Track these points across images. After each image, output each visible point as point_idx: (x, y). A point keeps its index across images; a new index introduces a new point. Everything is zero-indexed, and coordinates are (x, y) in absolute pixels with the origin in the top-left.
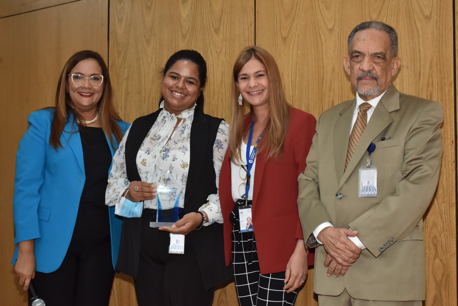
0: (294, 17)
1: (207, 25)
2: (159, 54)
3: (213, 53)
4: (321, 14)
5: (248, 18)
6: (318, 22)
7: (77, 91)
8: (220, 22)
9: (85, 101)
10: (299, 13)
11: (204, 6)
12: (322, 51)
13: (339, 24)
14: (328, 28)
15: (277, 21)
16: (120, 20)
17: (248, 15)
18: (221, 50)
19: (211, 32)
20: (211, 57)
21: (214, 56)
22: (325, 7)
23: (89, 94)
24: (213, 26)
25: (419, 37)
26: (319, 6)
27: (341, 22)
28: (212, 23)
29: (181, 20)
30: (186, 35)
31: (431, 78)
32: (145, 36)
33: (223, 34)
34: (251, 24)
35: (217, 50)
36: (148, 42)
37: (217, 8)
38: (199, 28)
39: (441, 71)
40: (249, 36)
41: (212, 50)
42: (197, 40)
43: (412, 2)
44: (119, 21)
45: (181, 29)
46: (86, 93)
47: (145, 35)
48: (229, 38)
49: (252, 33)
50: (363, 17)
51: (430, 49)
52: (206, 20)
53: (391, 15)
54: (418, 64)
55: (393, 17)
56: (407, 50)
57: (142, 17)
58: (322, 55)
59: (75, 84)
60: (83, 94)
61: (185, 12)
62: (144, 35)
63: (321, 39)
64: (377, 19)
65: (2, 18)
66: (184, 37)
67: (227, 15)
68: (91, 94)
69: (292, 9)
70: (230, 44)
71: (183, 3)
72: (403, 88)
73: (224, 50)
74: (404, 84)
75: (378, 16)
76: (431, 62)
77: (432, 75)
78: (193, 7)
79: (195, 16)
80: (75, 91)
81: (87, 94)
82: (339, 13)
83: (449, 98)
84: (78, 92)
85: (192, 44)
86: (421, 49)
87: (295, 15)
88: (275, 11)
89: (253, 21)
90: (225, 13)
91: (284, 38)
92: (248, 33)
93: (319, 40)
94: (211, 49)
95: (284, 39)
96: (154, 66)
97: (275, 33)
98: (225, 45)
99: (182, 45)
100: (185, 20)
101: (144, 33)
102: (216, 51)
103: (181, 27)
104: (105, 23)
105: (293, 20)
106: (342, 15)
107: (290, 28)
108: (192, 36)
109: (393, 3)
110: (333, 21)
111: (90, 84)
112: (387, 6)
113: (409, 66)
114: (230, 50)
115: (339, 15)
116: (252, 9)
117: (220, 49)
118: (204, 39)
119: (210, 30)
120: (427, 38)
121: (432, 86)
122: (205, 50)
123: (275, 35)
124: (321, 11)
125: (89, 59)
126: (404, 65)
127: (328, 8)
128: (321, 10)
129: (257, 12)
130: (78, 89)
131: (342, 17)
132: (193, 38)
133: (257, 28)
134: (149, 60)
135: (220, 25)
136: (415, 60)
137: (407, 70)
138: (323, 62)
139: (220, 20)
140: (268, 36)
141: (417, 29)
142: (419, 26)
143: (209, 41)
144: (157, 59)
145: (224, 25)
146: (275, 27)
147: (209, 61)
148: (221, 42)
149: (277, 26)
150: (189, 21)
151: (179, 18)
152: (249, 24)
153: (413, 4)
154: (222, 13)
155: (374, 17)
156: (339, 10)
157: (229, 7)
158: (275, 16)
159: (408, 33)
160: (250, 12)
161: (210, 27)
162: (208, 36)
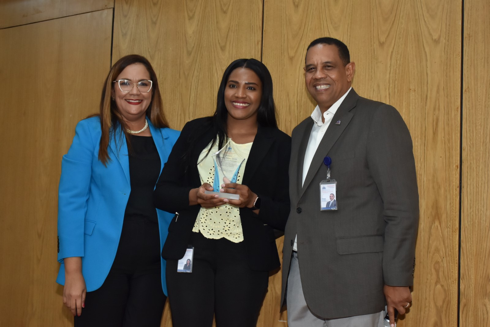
0: (302, 37)
1: (213, 43)
2: (163, 70)
3: (218, 71)
4: (329, 34)
5: (255, 36)
7: (124, 98)
8: (226, 40)
9: (134, 109)
10: (307, 33)
11: (211, 23)
15: (284, 40)
16: (124, 35)
17: (255, 34)
19: (217, 49)
20: (216, 75)
21: (219, 74)
22: (334, 27)
23: (137, 101)
24: (219, 43)
25: (427, 60)
26: (328, 26)
28: (219, 41)
29: (187, 37)
30: (191, 52)
31: (437, 102)
32: (149, 52)
33: (229, 52)
34: (258, 43)
36: (153, 57)
37: (224, 25)
38: (205, 45)
39: (448, 95)
40: (255, 55)
41: (217, 68)
42: (202, 58)
43: (421, 26)
44: (123, 36)
45: (187, 46)
46: (134, 100)
47: (150, 50)
48: (235, 56)
49: (258, 52)
50: (371, 39)
51: (437, 73)
52: (212, 36)
53: (400, 38)
54: (425, 88)
55: (401, 39)
56: (414, 73)
57: (147, 31)
59: (123, 91)
60: (131, 101)
61: (191, 29)
64: (386, 41)
65: (2, 29)
66: (189, 53)
67: (234, 33)
68: (139, 101)
69: (300, 28)
71: (189, 19)
72: (410, 112)
74: (411, 108)
75: (386, 39)
76: (438, 86)
77: (439, 99)
78: (199, 24)
79: (202, 33)
80: (122, 98)
82: (347, 34)
83: (455, 122)
84: (126, 100)
85: (197, 61)
86: (429, 72)
87: (302, 35)
88: (283, 30)
89: (260, 39)
90: (232, 31)
91: (291, 57)
92: (255, 52)
94: (217, 66)
95: (291, 59)
97: (282, 53)
99: (187, 62)
100: (191, 37)
101: (148, 49)
102: (222, 69)
103: (186, 43)
104: (109, 37)
105: (301, 39)
106: (350, 36)
107: (297, 48)
108: (198, 53)
109: (402, 26)
111: (138, 90)
112: (396, 29)
113: (416, 90)
116: (260, 27)
118: (209, 57)
120: (435, 62)
121: (439, 109)
122: (210, 68)
123: (282, 55)
124: (329, 32)
126: (411, 88)
127: (336, 29)
128: (329, 31)
129: (265, 31)
130: (125, 96)
131: (350, 39)
132: (198, 55)
133: (264, 47)
135: (226, 43)
136: (422, 84)
137: (413, 93)
139: (227, 38)
140: (275, 55)
141: (425, 52)
142: (427, 49)
143: (215, 59)
144: (160, 75)
145: (230, 43)
146: (282, 46)
147: (214, 79)
148: (227, 60)
149: (284, 45)
150: (195, 38)
151: (185, 35)
152: (256, 43)
153: (422, 28)
154: (229, 30)
155: (383, 39)
156: (348, 31)
157: (236, 25)
158: (283, 36)
159: (416, 57)
160: (257, 31)
161: (216, 45)
162: (213, 53)
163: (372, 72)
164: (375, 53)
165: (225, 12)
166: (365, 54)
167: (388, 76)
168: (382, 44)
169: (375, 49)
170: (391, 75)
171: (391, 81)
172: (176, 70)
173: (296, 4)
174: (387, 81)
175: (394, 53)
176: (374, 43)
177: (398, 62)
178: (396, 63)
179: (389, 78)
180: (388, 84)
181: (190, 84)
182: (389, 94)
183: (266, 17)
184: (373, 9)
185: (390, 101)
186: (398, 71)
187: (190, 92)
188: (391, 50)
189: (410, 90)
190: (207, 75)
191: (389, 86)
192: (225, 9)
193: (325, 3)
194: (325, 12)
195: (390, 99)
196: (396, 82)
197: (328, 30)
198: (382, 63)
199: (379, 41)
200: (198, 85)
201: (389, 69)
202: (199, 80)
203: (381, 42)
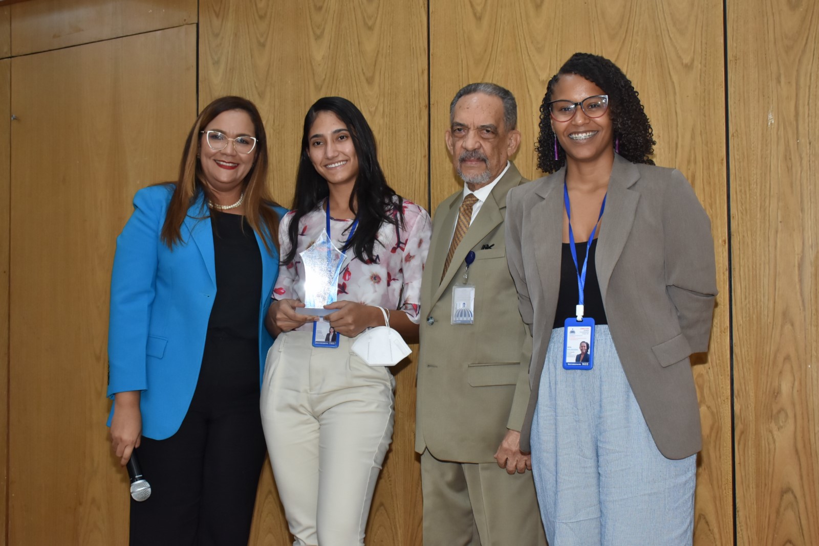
0: (489, 63)
1: (354, 73)
2: (280, 113)
4: (530, 59)
5: (417, 63)
6: (525, 70)
7: (213, 158)
8: (375, 68)
9: (225, 175)
10: (496, 57)
11: (349, 44)
12: (532, 112)
14: (539, 80)
15: (462, 68)
16: (216, 63)
17: (417, 59)
18: (377, 108)
19: (360, 82)
22: (536, 49)
23: (231, 165)
24: (364, 74)
25: (675, 93)
26: (527, 47)
28: (363, 70)
29: (313, 64)
30: (321, 87)
31: (692, 152)
33: (379, 86)
34: (423, 72)
35: (370, 109)
36: (261, 95)
37: (370, 46)
38: (342, 76)
39: (707, 142)
40: (419, 90)
43: (665, 45)
44: (214, 64)
45: (314, 77)
46: (226, 162)
47: (257, 85)
48: (389, 92)
49: (424, 86)
51: (691, 111)
52: (352, 64)
53: (634, 63)
54: (675, 132)
55: (637, 65)
56: (657, 112)
57: (252, 58)
58: (532, 118)
59: (211, 146)
60: (222, 163)
61: (319, 52)
62: (255, 86)
63: (530, 96)
66: (318, 88)
67: (385, 58)
68: (234, 165)
69: (485, 51)
70: (390, 100)
71: (316, 39)
73: (381, 108)
76: (693, 130)
77: (694, 148)
78: (332, 45)
79: (336, 58)
80: (210, 158)
81: (228, 164)
83: (719, 180)
84: (215, 160)
86: (679, 110)
87: (490, 60)
88: (460, 54)
89: (426, 67)
90: (382, 55)
92: (419, 85)
93: (528, 96)
94: (362, 106)
96: (272, 130)
98: (384, 101)
100: (319, 65)
101: (255, 83)
102: (369, 110)
103: (313, 74)
104: (192, 66)
105: (488, 65)
106: (561, 60)
108: (332, 88)
109: (638, 45)
110: (548, 70)
111: (233, 149)
112: (629, 49)
113: (661, 135)
114: (390, 109)
116: (425, 50)
117: (374, 108)
118: (350, 93)
119: (359, 79)
120: (688, 96)
121: (695, 162)
124: (529, 56)
125: (237, 110)
127: (539, 50)
128: (530, 53)
129: (432, 55)
130: (215, 154)
132: (333, 91)
133: (432, 77)
135: (374, 73)
136: (670, 127)
138: (533, 128)
139: (375, 65)
140: (450, 89)
141: (673, 83)
142: (675, 78)
144: (276, 120)
145: (380, 72)
146: (459, 76)
148: (377, 97)
149: (462, 75)
150: (326, 66)
151: (311, 61)
152: (420, 72)
153: (666, 48)
154: (377, 55)
156: (557, 54)
157: (388, 46)
158: (460, 62)
159: (659, 89)
160: (421, 55)
161: (358, 75)
162: (355, 88)
165: (370, 28)
173: (478, 15)
183: (434, 34)
184: (593, 22)
192: (370, 23)
193: (521, 13)
194: (523, 27)
197: (528, 53)
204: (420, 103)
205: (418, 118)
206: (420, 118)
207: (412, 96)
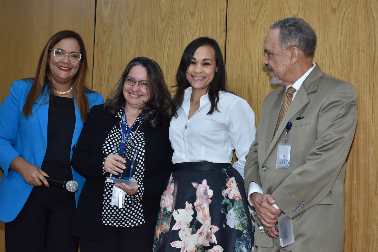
0: (262, 4)
1: (184, 10)
2: (140, 33)
3: (188, 35)
5: (220, 4)
6: (283, 9)
7: (57, 65)
8: (195, 7)
10: (267, 1)
13: (302, 11)
14: (292, 15)
15: (246, 7)
16: (106, 3)
17: (220, 1)
18: (195, 32)
19: (187, 15)
20: (186, 38)
21: (189, 37)
23: (67, 69)
24: (189, 10)
25: (375, 24)
27: (305, 10)
28: (188, 8)
29: (160, 5)
30: (164, 18)
32: (128, 18)
33: (198, 18)
34: (223, 10)
35: (192, 31)
36: (130, 23)
38: (176, 12)
40: (221, 20)
41: (187, 32)
42: (174, 23)
44: (105, 4)
45: (160, 12)
46: (64, 67)
47: (128, 16)
48: (203, 21)
49: (223, 18)
50: (324, 5)
52: (182, 4)
53: (350, 5)
54: (373, 49)
55: (351, 6)
56: (363, 36)
59: (56, 58)
60: (62, 68)
64: (337, 7)
66: (163, 19)
67: (202, 1)
68: (69, 69)
70: (204, 27)
72: (359, 70)
73: (198, 32)
74: (360, 66)
75: (338, 5)
79: (173, 2)
80: (55, 65)
81: (65, 69)
85: (170, 26)
86: (377, 34)
87: (263, 3)
89: (225, 7)
92: (221, 17)
94: (187, 30)
95: (253, 23)
96: (135, 44)
97: (244, 18)
98: (200, 28)
99: (161, 26)
100: (164, 5)
102: (191, 33)
103: (160, 10)
104: (93, 5)
105: (262, 6)
106: (305, 3)
107: (258, 14)
108: (170, 19)
110: (297, 9)
111: (69, 60)
113: (365, 51)
114: (203, 32)
115: (303, 3)
117: (194, 31)
118: (180, 22)
119: (186, 14)
122: (181, 32)
123: (244, 20)
125: (71, 38)
126: (360, 49)
130: (58, 63)
131: (305, 6)
132: (171, 21)
133: (229, 13)
134: (131, 39)
135: (195, 10)
136: (370, 45)
137: (362, 54)
139: (196, 5)
140: (239, 20)
141: (374, 17)
142: (375, 15)
143: (185, 24)
144: (138, 38)
145: (199, 10)
147: (184, 42)
148: (196, 25)
149: (246, 12)
150: (167, 6)
151: (159, 3)
152: (222, 9)
155: (335, 6)
158: (245, 3)
159: (365, 21)
161: (186, 11)
162: (184, 19)
163: (325, 35)
164: (328, 18)
166: (318, 19)
167: (339, 39)
168: (334, 10)
169: (328, 14)
170: (342, 38)
171: (342, 43)
172: (151, 33)
174: (339, 43)
175: (345, 18)
176: (327, 9)
177: (349, 26)
178: (346, 27)
179: (341, 40)
180: (340, 46)
181: (164, 46)
182: (341, 54)
185: (341, 60)
186: (348, 34)
187: (164, 53)
188: (342, 15)
189: (360, 50)
190: (179, 38)
191: (341, 47)
195: (341, 59)
196: (347, 44)
198: (334, 27)
199: (331, 7)
200: (171, 46)
201: (340, 32)
202: (171, 42)
203: (334, 9)
204: (221, 29)
205: (219, 38)
206: (221, 38)
207: (217, 24)
